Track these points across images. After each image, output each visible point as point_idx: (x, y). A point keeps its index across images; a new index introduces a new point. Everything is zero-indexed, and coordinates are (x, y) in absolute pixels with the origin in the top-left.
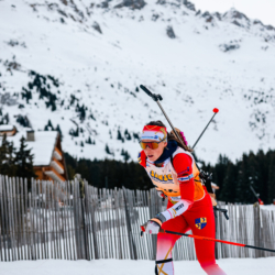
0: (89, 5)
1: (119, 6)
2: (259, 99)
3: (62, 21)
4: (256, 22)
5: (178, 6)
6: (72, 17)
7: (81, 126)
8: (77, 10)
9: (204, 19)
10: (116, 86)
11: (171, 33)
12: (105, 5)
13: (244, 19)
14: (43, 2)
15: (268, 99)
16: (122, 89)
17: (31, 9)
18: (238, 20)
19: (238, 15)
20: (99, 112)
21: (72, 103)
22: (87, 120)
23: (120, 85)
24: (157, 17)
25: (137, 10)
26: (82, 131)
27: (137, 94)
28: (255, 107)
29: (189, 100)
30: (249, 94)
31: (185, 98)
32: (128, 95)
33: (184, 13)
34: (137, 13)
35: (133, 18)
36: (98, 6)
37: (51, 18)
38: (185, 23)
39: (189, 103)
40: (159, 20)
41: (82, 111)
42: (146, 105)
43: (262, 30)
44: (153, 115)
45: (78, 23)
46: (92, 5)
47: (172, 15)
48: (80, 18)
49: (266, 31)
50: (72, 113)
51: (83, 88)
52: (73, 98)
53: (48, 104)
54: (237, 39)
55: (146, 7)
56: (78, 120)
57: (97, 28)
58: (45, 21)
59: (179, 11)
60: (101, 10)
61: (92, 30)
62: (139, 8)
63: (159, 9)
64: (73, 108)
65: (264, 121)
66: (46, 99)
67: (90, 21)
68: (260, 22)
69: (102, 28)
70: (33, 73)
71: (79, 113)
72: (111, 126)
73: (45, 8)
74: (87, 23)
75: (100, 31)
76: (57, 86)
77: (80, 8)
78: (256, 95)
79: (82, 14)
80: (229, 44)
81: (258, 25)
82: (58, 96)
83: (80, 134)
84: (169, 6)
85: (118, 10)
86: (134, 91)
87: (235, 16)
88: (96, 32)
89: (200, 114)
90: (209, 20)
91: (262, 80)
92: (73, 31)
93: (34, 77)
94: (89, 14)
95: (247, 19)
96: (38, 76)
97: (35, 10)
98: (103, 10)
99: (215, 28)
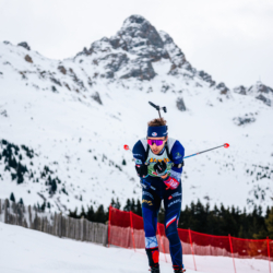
0: (91, 75)
1: (126, 77)
2: (263, 174)
3: (54, 89)
5: (192, 77)
6: (67, 86)
7: (49, 200)
8: (76, 79)
9: (218, 91)
10: (100, 158)
11: (181, 105)
12: (111, 75)
14: (34, 69)
16: (107, 162)
17: (21, 76)
18: (265, 95)
19: (265, 89)
20: (75, 186)
21: (43, 175)
22: (57, 195)
23: (105, 157)
24: (167, 88)
25: (145, 81)
26: (49, 206)
27: (123, 167)
28: (256, 183)
30: (251, 169)
32: (113, 168)
33: (198, 85)
34: (146, 84)
35: (141, 89)
36: (103, 76)
37: (41, 86)
38: (198, 95)
40: (169, 91)
41: (53, 185)
42: (133, 179)
44: (138, 190)
45: (74, 93)
46: (96, 75)
47: (185, 86)
48: (79, 87)
50: (42, 186)
51: (61, 160)
52: (47, 169)
53: (13, 176)
54: (254, 112)
55: (156, 78)
56: (46, 195)
57: (97, 98)
58: (34, 89)
59: (192, 83)
60: (105, 80)
61: (90, 100)
62: (149, 79)
63: (170, 80)
64: (43, 181)
65: (263, 198)
66: (13, 171)
67: (91, 91)
69: (102, 99)
70: (4, 142)
71: (49, 187)
72: (85, 202)
73: (37, 76)
74: (86, 93)
75: (100, 103)
76: (31, 157)
77: (82, 77)
78: (259, 170)
79: (82, 83)
80: (244, 117)
82: (29, 167)
84: (181, 77)
85: (124, 80)
86: (120, 164)
87: (261, 91)
88: (95, 103)
89: (193, 190)
90: (224, 92)
92: (64, 100)
93: (5, 147)
94: (90, 84)
96: (10, 146)
97: (24, 77)
98: (108, 80)
99: (230, 101)
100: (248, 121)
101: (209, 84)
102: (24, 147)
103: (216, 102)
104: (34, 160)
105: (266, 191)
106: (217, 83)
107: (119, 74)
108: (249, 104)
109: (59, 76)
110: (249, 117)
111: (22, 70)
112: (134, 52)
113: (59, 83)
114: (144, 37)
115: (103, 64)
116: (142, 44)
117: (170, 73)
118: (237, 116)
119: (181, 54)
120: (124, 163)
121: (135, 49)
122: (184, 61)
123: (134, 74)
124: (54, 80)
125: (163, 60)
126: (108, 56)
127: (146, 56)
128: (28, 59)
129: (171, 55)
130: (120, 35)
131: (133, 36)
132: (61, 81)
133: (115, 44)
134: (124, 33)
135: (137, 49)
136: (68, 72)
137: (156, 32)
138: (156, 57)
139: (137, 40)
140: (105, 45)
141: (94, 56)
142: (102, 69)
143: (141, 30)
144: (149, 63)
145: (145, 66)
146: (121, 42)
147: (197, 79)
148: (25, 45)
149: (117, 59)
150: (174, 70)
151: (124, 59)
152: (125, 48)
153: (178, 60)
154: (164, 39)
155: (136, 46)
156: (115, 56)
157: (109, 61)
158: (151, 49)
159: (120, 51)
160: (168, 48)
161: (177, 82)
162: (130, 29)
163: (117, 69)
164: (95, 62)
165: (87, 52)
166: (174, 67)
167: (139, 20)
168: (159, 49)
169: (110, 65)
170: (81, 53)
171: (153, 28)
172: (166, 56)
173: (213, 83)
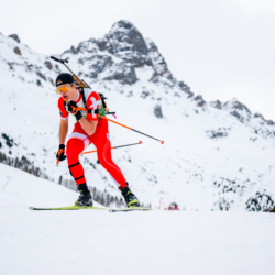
100: (220, 134)
101: (187, 95)
102: (4, 136)
103: (192, 113)
104: (13, 149)
105: (231, 204)
106: (195, 95)
107: (102, 75)
108: (224, 119)
109: (45, 70)
111: (11, 61)
112: (119, 56)
113: (44, 78)
114: (130, 43)
115: (88, 64)
116: (128, 49)
117: (151, 80)
118: (210, 128)
119: (163, 63)
121: (120, 53)
122: (166, 70)
123: (117, 77)
124: (40, 74)
125: (146, 66)
126: (93, 57)
127: (130, 61)
128: (17, 51)
129: (154, 63)
130: (108, 38)
131: (120, 40)
132: (47, 76)
133: (102, 46)
134: (111, 37)
135: (123, 53)
136: (54, 68)
137: (142, 39)
138: (139, 63)
139: (123, 45)
140: (92, 46)
141: (80, 55)
142: (86, 68)
143: (129, 35)
144: (132, 68)
145: (128, 70)
146: (108, 45)
147: (177, 89)
148: (15, 37)
149: (102, 61)
150: (155, 78)
151: (109, 61)
152: (111, 51)
153: (160, 69)
154: (149, 47)
155: (122, 50)
156: (100, 57)
157: (94, 62)
158: (135, 55)
159: (106, 53)
160: (152, 55)
161: (157, 90)
162: (118, 33)
163: (101, 71)
164: (81, 61)
165: (74, 51)
166: (156, 74)
167: (128, 26)
168: (144, 56)
169: (95, 66)
170: (68, 51)
171: (140, 35)
172: (149, 63)
173: (191, 95)
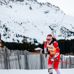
2: (54, 26)
3: (1, 4)
4: (53, 6)
6: (4, 4)
7: (6, 33)
8: (5, 2)
9: (39, 5)
11: (31, 8)
13: (50, 5)
15: (57, 26)
16: (17, 23)
18: (49, 5)
19: (49, 4)
20: (11, 29)
21: (4, 27)
22: (8, 32)
23: (17, 22)
24: (27, 4)
26: (6, 34)
27: (21, 25)
29: (35, 26)
31: (34, 26)
32: (19, 25)
33: (34, 3)
34: (22, 3)
35: (21, 4)
38: (35, 6)
39: (35, 27)
40: (27, 5)
41: (6, 29)
42: (24, 28)
43: (55, 8)
44: (26, 30)
45: (5, 5)
47: (31, 3)
48: (6, 4)
49: (56, 8)
50: (4, 30)
51: (7, 23)
52: (4, 25)
55: (24, 1)
56: (5, 32)
57: (11, 7)
59: (33, 2)
61: (9, 7)
62: (22, 1)
63: (28, 2)
64: (4, 28)
65: (55, 32)
67: (9, 5)
68: (55, 6)
69: (12, 7)
71: (6, 30)
72: (14, 33)
74: (8, 5)
75: (12, 8)
77: (6, 1)
79: (7, 3)
80: (46, 11)
81: (54, 6)
83: (6, 35)
84: (30, 1)
85: (16, 2)
86: (21, 24)
87: (48, 4)
88: (11, 8)
89: (38, 30)
90: (41, 5)
91: (55, 21)
94: (9, 3)
95: (51, 5)
98: (12, 2)
99: (43, 7)
110: (48, 11)
120: (21, 23)
